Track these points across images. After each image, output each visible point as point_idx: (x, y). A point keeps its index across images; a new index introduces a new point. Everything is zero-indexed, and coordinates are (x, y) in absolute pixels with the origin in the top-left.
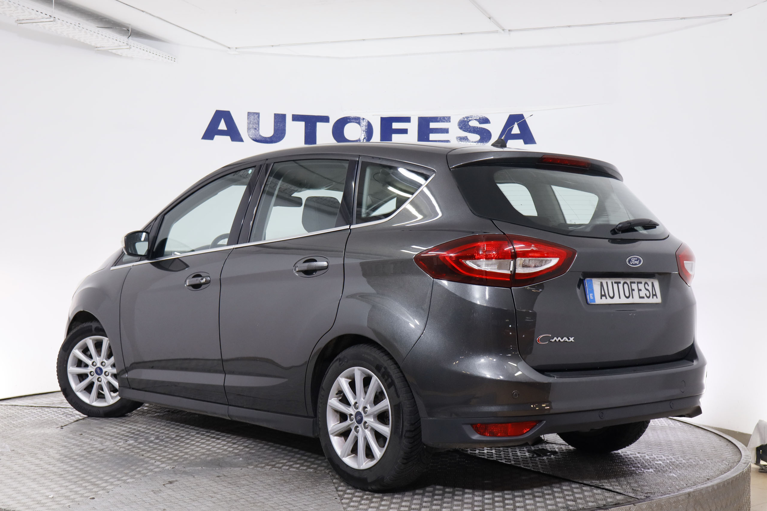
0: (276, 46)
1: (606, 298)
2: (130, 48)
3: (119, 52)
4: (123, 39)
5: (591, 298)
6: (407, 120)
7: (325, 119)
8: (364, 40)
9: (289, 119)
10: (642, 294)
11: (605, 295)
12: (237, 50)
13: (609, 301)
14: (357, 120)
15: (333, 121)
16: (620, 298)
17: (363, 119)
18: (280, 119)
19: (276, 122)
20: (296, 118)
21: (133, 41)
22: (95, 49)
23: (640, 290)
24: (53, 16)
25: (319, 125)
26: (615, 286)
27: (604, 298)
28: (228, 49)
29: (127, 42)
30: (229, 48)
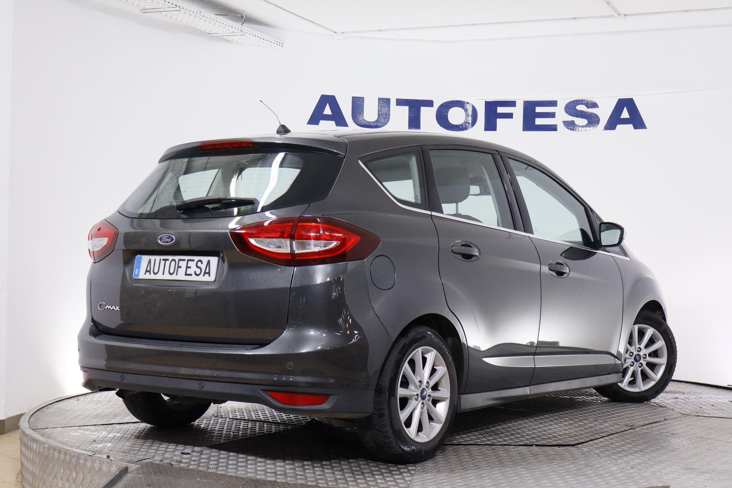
0: (383, 30)
1: (150, 274)
2: (244, 34)
3: (230, 38)
4: (237, 25)
5: (136, 273)
6: (512, 104)
7: (429, 103)
8: (474, 24)
9: (393, 103)
10: (189, 271)
11: (149, 271)
12: (343, 34)
13: (152, 276)
14: (460, 104)
15: (437, 105)
16: (163, 274)
17: (468, 103)
18: (384, 102)
19: (380, 106)
20: (400, 102)
21: (247, 28)
22: (210, 36)
23: (188, 267)
24: (178, 6)
25: (424, 110)
26: (163, 263)
27: (148, 273)
28: (335, 34)
29: (241, 28)
30: (335, 32)
